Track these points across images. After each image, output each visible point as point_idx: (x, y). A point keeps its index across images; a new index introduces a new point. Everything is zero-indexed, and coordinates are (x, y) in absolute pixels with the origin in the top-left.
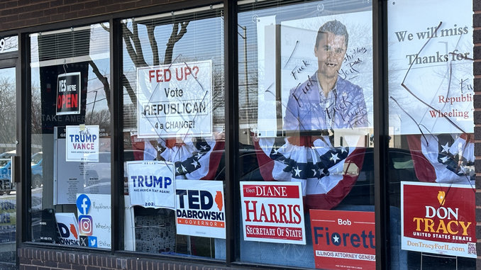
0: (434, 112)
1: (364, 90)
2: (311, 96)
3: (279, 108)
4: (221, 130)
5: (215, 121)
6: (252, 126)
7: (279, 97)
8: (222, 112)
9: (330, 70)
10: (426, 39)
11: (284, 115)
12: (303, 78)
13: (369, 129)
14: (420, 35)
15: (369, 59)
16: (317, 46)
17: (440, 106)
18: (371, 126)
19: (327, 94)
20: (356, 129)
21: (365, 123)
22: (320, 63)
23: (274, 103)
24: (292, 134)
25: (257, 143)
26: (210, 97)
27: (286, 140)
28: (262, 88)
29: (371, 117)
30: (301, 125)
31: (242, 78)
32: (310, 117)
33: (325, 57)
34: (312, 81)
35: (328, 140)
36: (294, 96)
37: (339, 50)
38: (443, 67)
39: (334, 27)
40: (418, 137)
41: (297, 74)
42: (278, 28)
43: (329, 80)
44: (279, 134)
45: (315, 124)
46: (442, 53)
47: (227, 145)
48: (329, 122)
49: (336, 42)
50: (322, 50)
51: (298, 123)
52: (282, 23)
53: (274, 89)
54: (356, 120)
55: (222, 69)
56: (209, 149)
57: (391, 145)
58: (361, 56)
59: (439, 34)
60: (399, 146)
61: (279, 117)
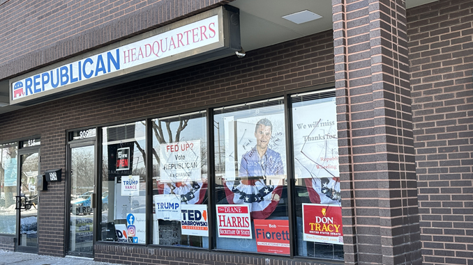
0: (318, 166)
1: (281, 155)
2: (253, 158)
3: (236, 165)
4: (206, 177)
5: (202, 172)
6: (222, 174)
7: (236, 159)
8: (206, 168)
9: (263, 145)
10: (313, 128)
11: (239, 169)
12: (249, 149)
13: (284, 176)
14: (310, 126)
15: (283, 138)
16: (256, 132)
17: (321, 163)
18: (286, 174)
19: (261, 157)
20: (277, 176)
21: (283, 173)
22: (258, 140)
23: (234, 162)
24: (244, 179)
25: (225, 184)
26: (199, 159)
27: (240, 182)
28: (227, 154)
29: (285, 169)
30: (248, 173)
31: (216, 150)
32: (253, 169)
33: (260, 138)
34: (254, 150)
35: (263, 182)
36: (244, 158)
37: (267, 134)
38: (322, 142)
39: (265, 122)
40: (310, 179)
41: (246, 147)
42: (236, 123)
43: (262, 150)
44: (237, 179)
45: (256, 174)
46: (322, 135)
47: (209, 185)
48: (263, 172)
49: (266, 129)
50: (259, 134)
51: (246, 173)
52: (238, 120)
53: (233, 155)
54: (278, 171)
55: (206, 145)
56: (199, 188)
57: (297, 184)
58: (279, 137)
59: (320, 124)
60: (301, 184)
61: (237, 170)
